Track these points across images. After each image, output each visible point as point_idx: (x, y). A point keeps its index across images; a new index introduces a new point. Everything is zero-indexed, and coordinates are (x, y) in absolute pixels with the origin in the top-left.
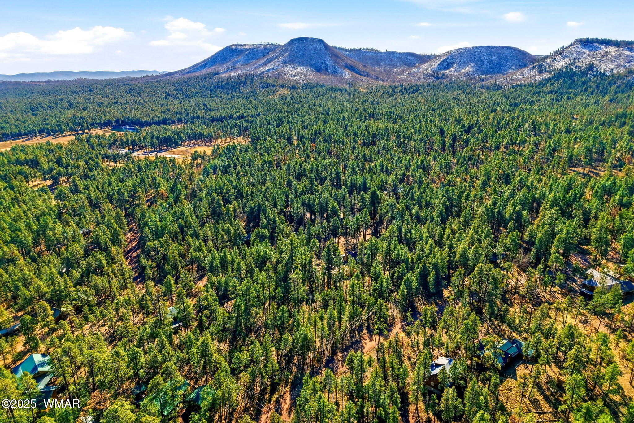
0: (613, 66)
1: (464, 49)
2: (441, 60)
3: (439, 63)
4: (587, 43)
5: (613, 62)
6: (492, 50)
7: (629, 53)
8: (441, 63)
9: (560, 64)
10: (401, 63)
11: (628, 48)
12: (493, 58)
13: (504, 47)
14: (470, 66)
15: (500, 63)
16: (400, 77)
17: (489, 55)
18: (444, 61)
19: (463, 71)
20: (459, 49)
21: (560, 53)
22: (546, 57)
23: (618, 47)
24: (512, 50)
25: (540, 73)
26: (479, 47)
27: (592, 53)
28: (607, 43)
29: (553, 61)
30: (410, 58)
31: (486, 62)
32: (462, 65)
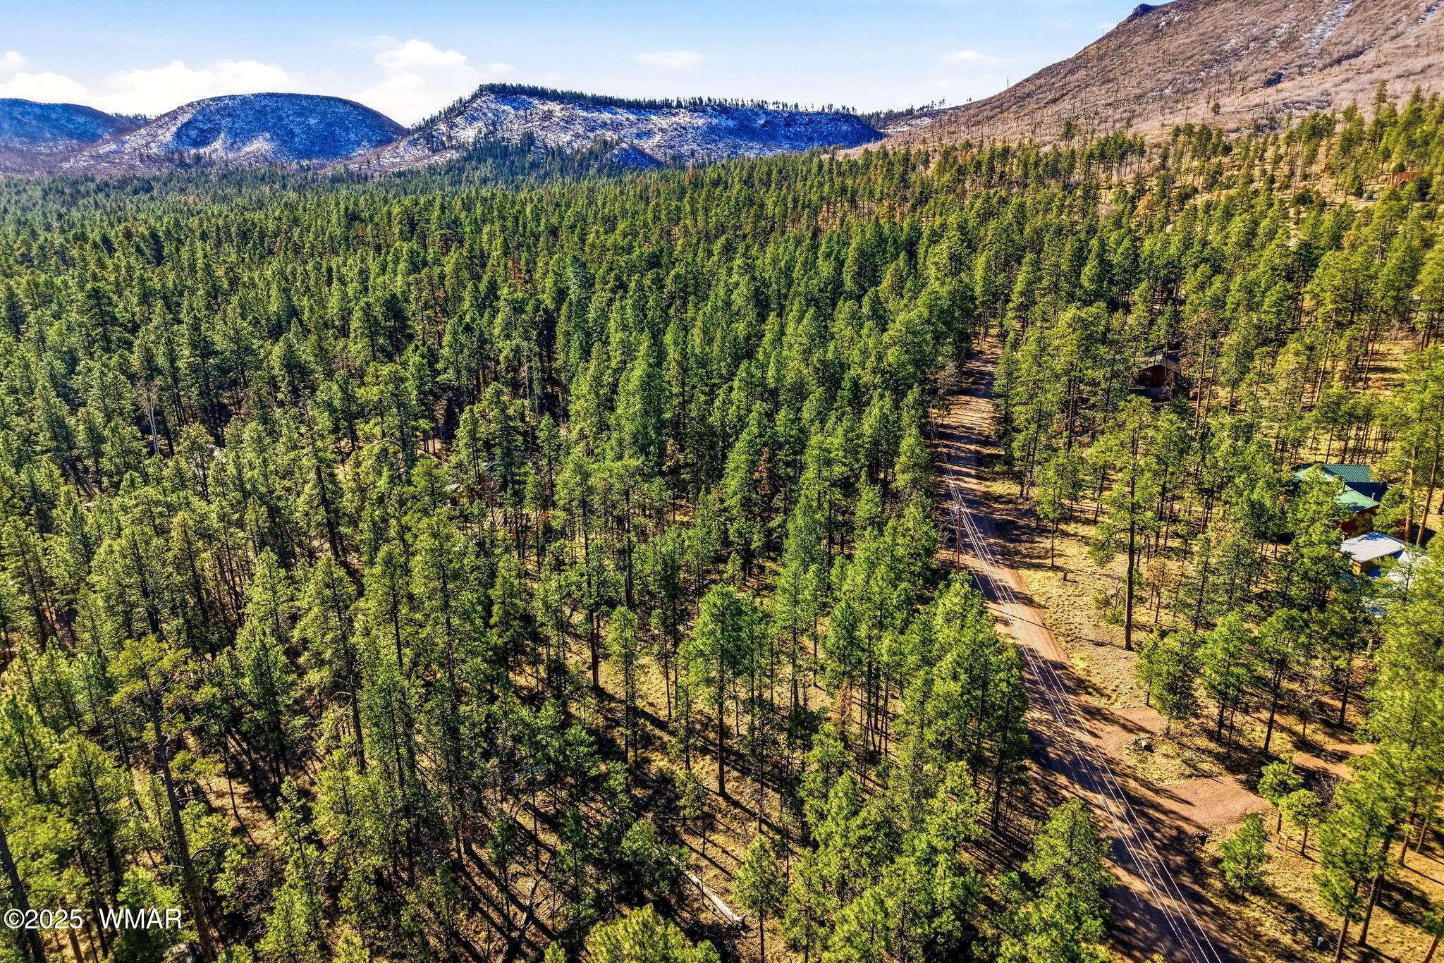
0: (569, 138)
1: (233, 98)
2: (179, 124)
3: (174, 129)
4: (504, 93)
5: (565, 129)
6: (304, 103)
7: (585, 114)
8: (180, 129)
9: (468, 134)
10: (55, 131)
11: (580, 105)
12: (313, 121)
13: (329, 99)
14: (261, 139)
15: (333, 134)
16: (66, 165)
17: (301, 115)
18: (186, 125)
19: (248, 149)
20: (219, 99)
21: (459, 110)
22: (433, 121)
23: (562, 102)
24: (349, 107)
25: (435, 151)
26: (272, 95)
27: (521, 113)
28: (543, 95)
29: (451, 128)
30: (82, 120)
31: (297, 130)
32: (240, 136)
